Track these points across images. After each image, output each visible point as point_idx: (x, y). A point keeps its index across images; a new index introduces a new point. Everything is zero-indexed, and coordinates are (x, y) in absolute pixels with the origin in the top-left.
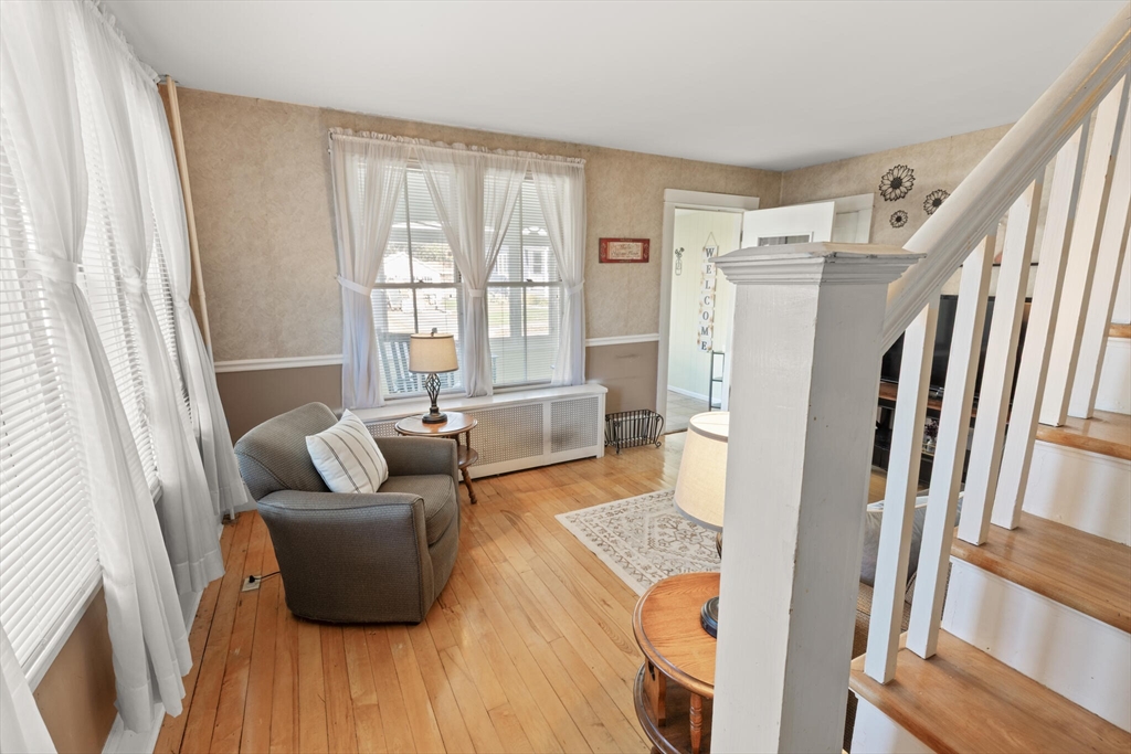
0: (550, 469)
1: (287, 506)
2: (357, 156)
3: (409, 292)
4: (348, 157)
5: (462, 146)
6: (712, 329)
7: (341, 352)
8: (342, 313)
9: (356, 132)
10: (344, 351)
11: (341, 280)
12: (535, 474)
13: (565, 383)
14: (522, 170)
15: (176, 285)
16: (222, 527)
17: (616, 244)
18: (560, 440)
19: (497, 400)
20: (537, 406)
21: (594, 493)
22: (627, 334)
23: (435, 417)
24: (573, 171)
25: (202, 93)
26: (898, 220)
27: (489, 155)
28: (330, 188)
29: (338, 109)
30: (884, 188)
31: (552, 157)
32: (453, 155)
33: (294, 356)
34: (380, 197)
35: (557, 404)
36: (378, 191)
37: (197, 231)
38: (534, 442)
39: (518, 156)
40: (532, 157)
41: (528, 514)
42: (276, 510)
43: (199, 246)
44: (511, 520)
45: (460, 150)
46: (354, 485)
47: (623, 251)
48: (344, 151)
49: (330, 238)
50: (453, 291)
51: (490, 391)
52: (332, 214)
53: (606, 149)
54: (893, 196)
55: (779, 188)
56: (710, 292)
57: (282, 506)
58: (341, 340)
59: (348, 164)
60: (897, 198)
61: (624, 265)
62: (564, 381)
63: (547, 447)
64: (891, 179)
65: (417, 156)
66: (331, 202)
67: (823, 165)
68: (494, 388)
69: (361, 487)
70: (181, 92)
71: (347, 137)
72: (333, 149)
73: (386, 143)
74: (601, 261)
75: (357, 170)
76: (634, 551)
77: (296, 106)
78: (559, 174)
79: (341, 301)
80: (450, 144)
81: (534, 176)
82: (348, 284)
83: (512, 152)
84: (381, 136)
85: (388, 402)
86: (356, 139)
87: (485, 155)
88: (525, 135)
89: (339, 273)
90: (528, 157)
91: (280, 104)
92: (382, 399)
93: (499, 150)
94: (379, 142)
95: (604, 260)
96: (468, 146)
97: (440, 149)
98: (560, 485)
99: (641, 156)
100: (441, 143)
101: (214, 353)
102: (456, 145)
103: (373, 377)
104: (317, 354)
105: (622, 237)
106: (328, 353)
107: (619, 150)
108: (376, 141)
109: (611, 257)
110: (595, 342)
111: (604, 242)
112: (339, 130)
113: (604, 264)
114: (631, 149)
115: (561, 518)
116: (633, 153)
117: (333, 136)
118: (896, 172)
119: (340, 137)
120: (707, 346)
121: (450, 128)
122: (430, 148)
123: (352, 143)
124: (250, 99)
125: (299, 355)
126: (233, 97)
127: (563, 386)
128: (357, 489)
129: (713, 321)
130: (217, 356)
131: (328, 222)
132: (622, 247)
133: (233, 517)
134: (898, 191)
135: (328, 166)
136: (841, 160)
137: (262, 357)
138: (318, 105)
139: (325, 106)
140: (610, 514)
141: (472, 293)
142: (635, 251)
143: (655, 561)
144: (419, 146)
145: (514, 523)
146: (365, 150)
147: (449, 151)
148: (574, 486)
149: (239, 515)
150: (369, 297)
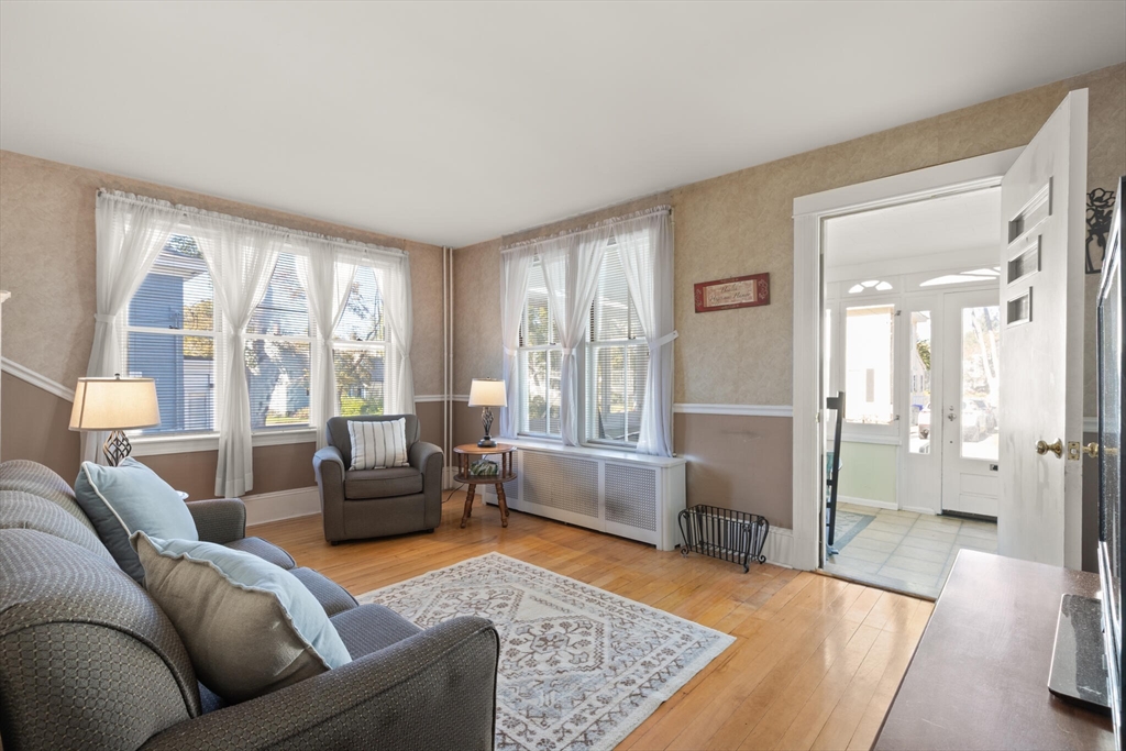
0: (602, 536)
14: (606, 236)
17: (714, 287)
18: (614, 509)
20: (593, 463)
22: (737, 402)
31: (630, 215)
32: (558, 242)
35: (610, 466)
38: (591, 501)
39: (602, 225)
40: (614, 222)
47: (726, 295)
48: (504, 260)
53: (701, 183)
59: (505, 268)
61: (730, 311)
63: (602, 510)
74: (698, 310)
78: (638, 228)
80: (558, 234)
81: (616, 238)
83: (598, 224)
86: (509, 251)
87: (579, 233)
90: (610, 224)
93: (589, 226)
95: (701, 308)
97: (551, 240)
99: (752, 171)
100: (552, 236)
102: (561, 233)
105: (727, 277)
109: (709, 303)
111: (700, 288)
113: (703, 314)
114: (736, 169)
116: (740, 172)
122: (545, 242)
123: (507, 254)
132: (724, 290)
142: (743, 291)
144: (539, 243)
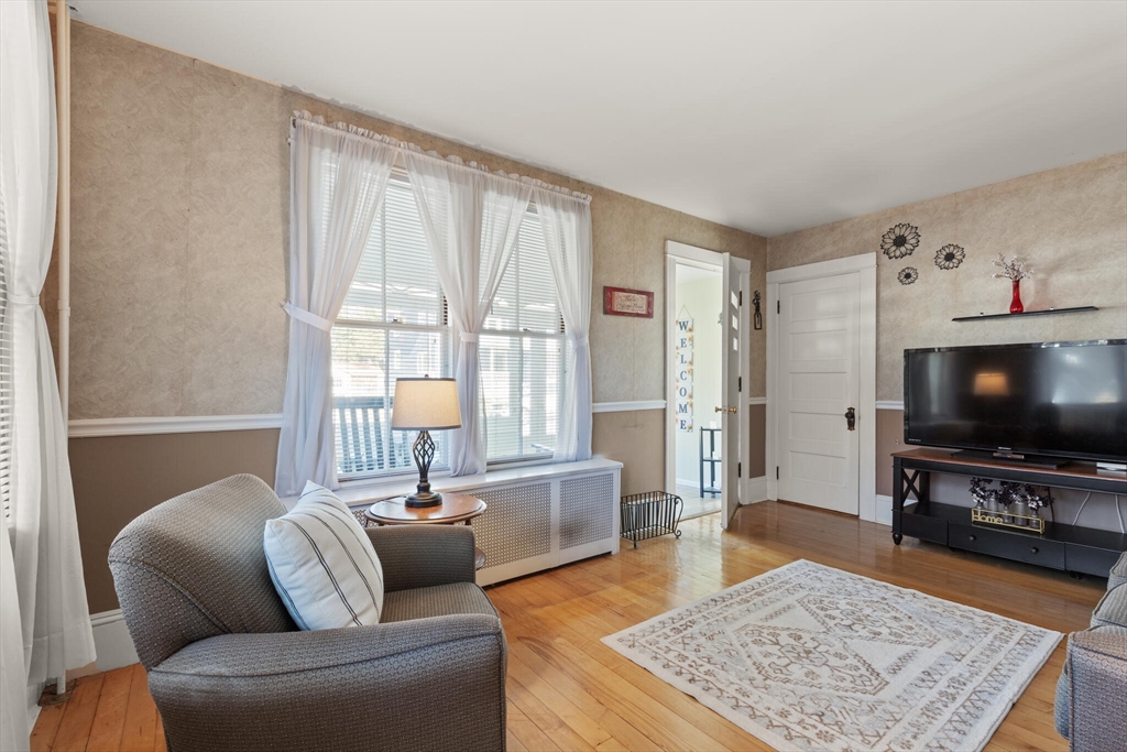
0: (559, 572)
1: (235, 670)
2: (327, 151)
3: (381, 334)
4: (316, 150)
5: (458, 159)
6: (691, 405)
7: (280, 410)
8: (286, 355)
9: (328, 122)
10: (285, 408)
11: (289, 308)
12: (542, 582)
13: (569, 458)
14: (525, 200)
15: (17, 262)
16: (38, 710)
17: (621, 294)
18: (571, 532)
19: (491, 479)
20: (541, 485)
21: (635, 601)
22: (633, 400)
23: (425, 498)
24: (579, 208)
25: (111, 36)
26: (907, 276)
27: (489, 175)
28: (286, 188)
29: (306, 91)
30: (886, 246)
31: (558, 188)
32: (448, 169)
33: (206, 414)
34: (354, 205)
35: (568, 482)
36: (351, 198)
37: (72, 219)
38: (538, 536)
39: (520, 181)
40: (536, 185)
41: (558, 640)
42: (205, 684)
43: (72, 242)
44: (539, 652)
45: (455, 163)
46: (351, 610)
47: (628, 303)
48: (310, 143)
49: (280, 251)
50: (438, 336)
51: (482, 467)
52: (286, 220)
53: (608, 190)
54: (898, 253)
55: (766, 255)
56: (686, 367)
57: (224, 671)
58: (282, 393)
59: (315, 159)
60: (902, 256)
61: (630, 318)
62: (568, 455)
63: (556, 540)
64: (894, 237)
65: (405, 165)
66: (285, 205)
67: (813, 228)
68: (489, 464)
69: (362, 613)
70: (77, 29)
71: (319, 126)
72: (296, 139)
73: (368, 141)
74: (606, 313)
75: (325, 169)
76: (746, 685)
77: (249, 78)
78: (565, 210)
79: (287, 337)
80: (445, 156)
81: (538, 207)
82: (300, 314)
83: (515, 176)
84: (361, 130)
85: (344, 485)
86: (329, 130)
87: (486, 174)
88: (528, 161)
89: (287, 299)
90: (533, 184)
91: (228, 72)
92: (335, 480)
93: (501, 172)
94: (358, 138)
95: (609, 311)
96: (466, 162)
97: (432, 159)
98: (585, 593)
100: (434, 153)
101: (70, 406)
102: (452, 157)
103: (326, 447)
104: (242, 412)
105: (629, 287)
106: (261, 412)
107: (621, 194)
108: (355, 135)
109: (617, 308)
110: (603, 407)
111: (609, 292)
112: (307, 114)
113: (609, 316)
115: (610, 641)
117: (298, 122)
118: (897, 230)
119: (308, 123)
120: (687, 425)
121: (443, 140)
122: (421, 155)
123: (322, 134)
124: (184, 58)
125: (215, 413)
126: (158, 50)
127: (568, 461)
128: (355, 618)
129: (691, 397)
130: (75, 410)
131: (278, 230)
132: (627, 298)
133: (62, 689)
134: (903, 249)
135: (285, 158)
136: (833, 223)
137: (154, 414)
138: (279, 83)
139: (289, 84)
140: (677, 630)
141: (464, 337)
142: (639, 304)
143: (788, 700)
144: (407, 152)
145: (547, 658)
146: (339, 145)
147: (443, 162)
148: (601, 593)
149: (74, 684)
150: (328, 334)
